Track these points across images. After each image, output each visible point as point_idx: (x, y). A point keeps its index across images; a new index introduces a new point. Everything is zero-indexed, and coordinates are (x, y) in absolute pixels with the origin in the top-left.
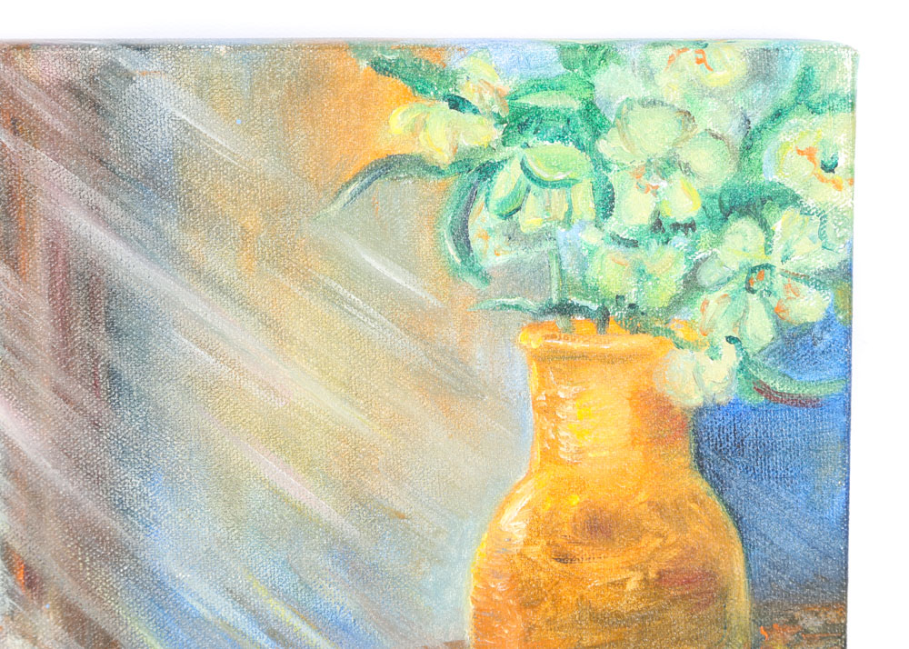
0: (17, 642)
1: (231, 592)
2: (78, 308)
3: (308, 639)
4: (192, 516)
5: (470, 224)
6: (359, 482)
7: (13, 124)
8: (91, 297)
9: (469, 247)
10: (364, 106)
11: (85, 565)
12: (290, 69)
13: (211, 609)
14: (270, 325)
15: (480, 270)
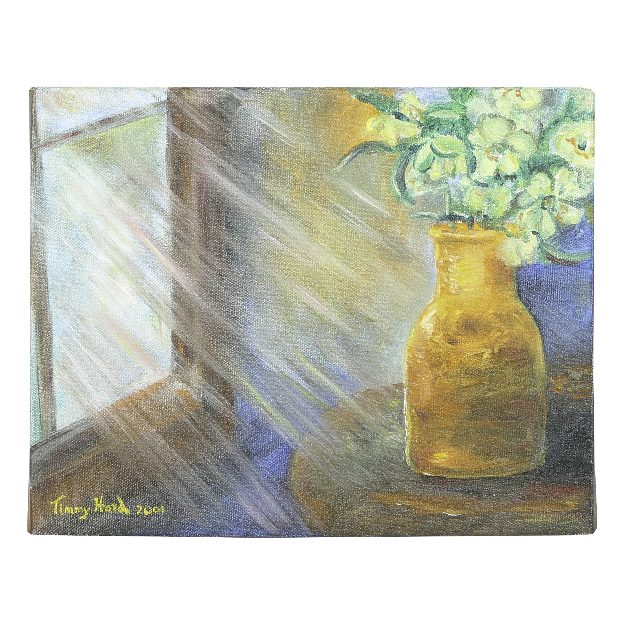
0: (179, 384)
1: (287, 359)
2: (212, 217)
3: (325, 382)
4: (268, 320)
5: (405, 176)
6: (351, 304)
7: (182, 126)
8: (219, 211)
9: (405, 187)
10: (353, 117)
11: (214, 345)
12: (318, 99)
13: (276, 367)
14: (307, 225)
15: (410, 198)
